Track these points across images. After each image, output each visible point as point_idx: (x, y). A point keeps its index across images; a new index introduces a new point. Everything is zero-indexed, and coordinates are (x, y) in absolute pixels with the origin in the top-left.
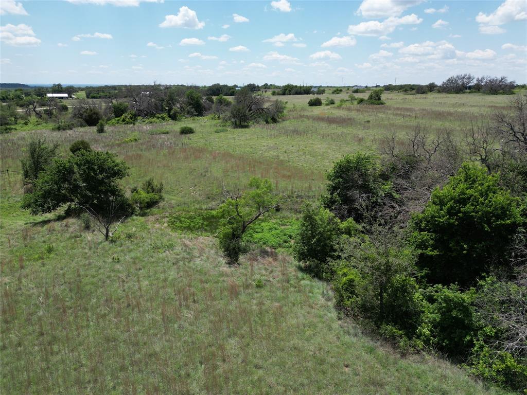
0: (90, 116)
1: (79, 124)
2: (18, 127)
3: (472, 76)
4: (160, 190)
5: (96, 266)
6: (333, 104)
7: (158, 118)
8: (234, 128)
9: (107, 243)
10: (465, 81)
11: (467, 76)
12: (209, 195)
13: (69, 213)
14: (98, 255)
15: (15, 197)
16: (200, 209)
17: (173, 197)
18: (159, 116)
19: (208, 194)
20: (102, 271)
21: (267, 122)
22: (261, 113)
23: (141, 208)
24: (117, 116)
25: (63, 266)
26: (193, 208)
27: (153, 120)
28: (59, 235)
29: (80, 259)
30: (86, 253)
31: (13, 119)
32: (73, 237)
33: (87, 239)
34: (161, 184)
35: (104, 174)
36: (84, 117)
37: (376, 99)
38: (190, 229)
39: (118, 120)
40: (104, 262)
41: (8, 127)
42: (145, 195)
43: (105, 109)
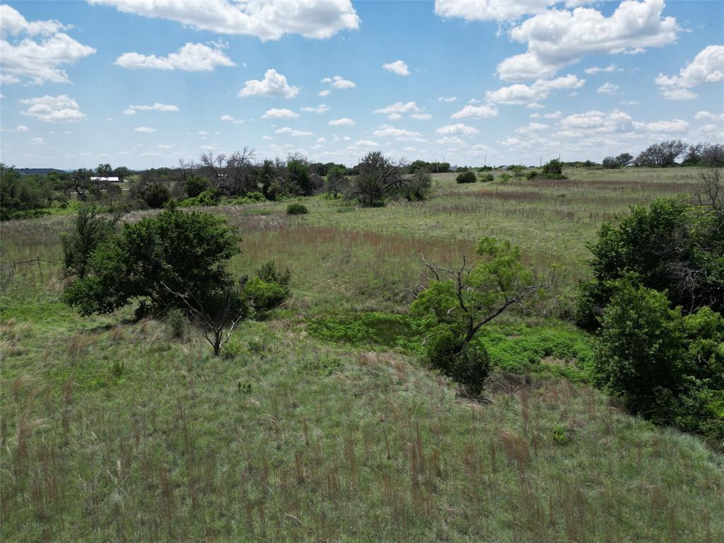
0: (155, 196)
1: (139, 206)
2: (52, 211)
3: (682, 143)
4: (285, 281)
5: (209, 400)
6: (492, 180)
7: (250, 197)
8: (363, 207)
9: (217, 359)
10: (673, 150)
11: (677, 143)
12: (363, 290)
13: (141, 313)
14: (205, 381)
15: (49, 295)
16: (352, 311)
17: (305, 293)
18: (252, 194)
19: (360, 288)
20: (223, 408)
21: (409, 200)
22: (397, 188)
23: (257, 308)
24: (191, 195)
25: (146, 399)
26: (341, 308)
27: (243, 200)
28: (131, 346)
29: (174, 388)
30: (184, 377)
31: (46, 201)
32: (155, 350)
33: (182, 351)
34: (287, 271)
35: (205, 246)
36: (145, 197)
37: (554, 173)
38: (348, 339)
39: (194, 201)
40: (222, 391)
41: (40, 210)
42: (263, 285)
43: (176, 186)
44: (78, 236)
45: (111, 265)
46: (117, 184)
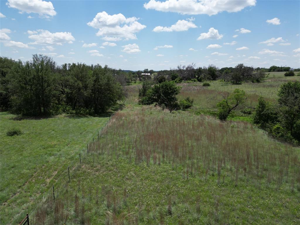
0: (161, 79)
4: (192, 102)
7: (192, 81)
8: (233, 84)
13: (156, 105)
17: (197, 106)
18: (193, 79)
19: (214, 106)
21: (253, 82)
23: (183, 108)
24: (172, 80)
26: (206, 110)
27: (189, 82)
31: (131, 81)
34: (193, 100)
36: (158, 80)
39: (173, 82)
40: (170, 117)
41: (129, 83)
42: (185, 102)
43: (168, 77)
44: (143, 89)
45: (151, 94)
46: (150, 76)
